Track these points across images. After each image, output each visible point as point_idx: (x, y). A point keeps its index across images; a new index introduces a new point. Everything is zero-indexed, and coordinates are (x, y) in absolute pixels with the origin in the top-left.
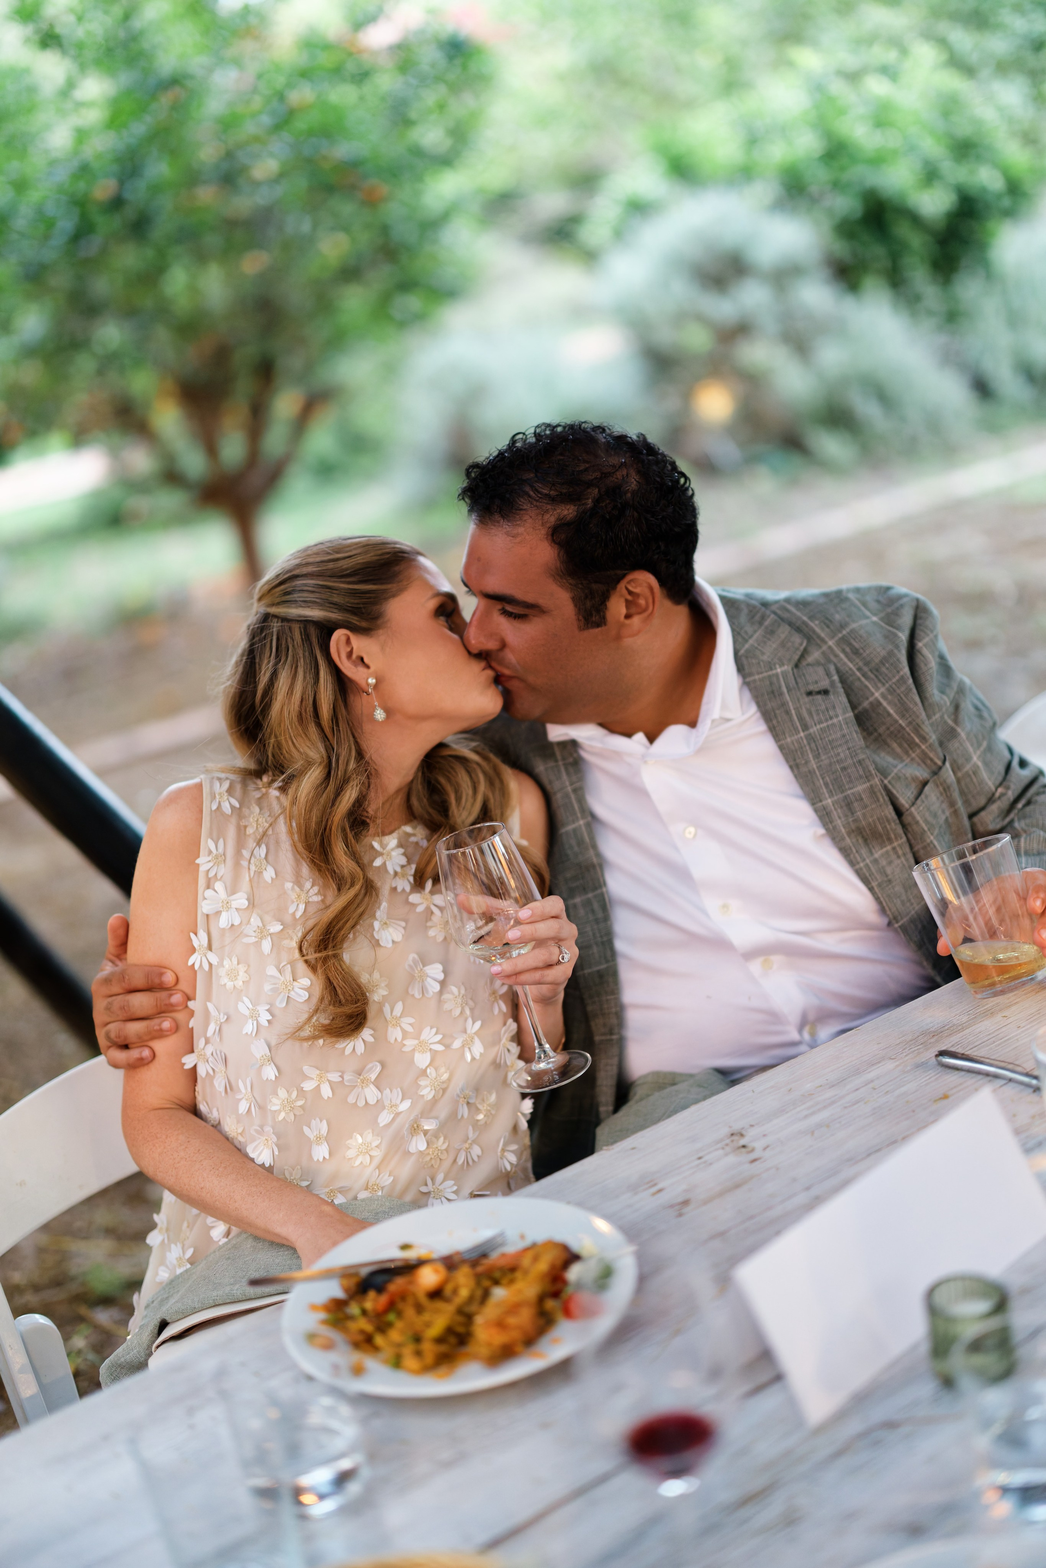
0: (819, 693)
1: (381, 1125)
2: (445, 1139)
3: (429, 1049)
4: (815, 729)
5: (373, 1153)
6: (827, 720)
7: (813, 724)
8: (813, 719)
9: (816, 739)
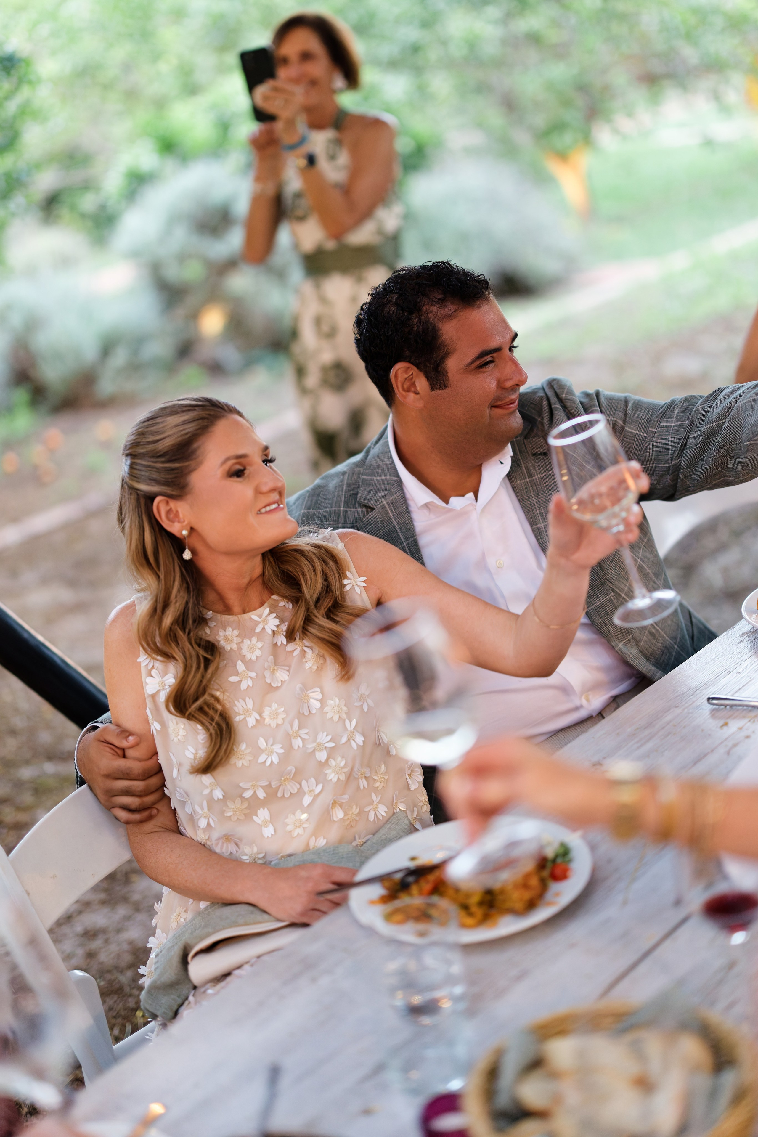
0: (541, 454)
1: (306, 806)
2: (356, 806)
3: (324, 747)
4: (537, 477)
5: (305, 826)
6: (545, 472)
7: (536, 474)
8: (536, 470)
9: (537, 484)
